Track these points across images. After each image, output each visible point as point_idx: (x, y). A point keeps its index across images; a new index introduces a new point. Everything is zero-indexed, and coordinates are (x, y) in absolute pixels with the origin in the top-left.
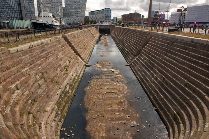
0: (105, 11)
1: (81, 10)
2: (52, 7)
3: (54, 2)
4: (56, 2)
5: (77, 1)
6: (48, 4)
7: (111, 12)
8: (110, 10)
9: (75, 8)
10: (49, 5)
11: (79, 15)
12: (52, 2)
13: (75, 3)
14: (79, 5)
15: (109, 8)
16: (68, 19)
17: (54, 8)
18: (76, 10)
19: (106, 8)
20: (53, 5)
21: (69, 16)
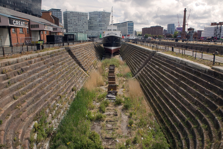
0: (127, 25)
1: (105, 24)
2: (78, 20)
3: (80, 15)
4: (82, 15)
5: (101, 14)
6: (75, 16)
7: (133, 25)
8: (133, 23)
9: (100, 21)
10: (75, 18)
11: (103, 28)
12: (78, 15)
13: (99, 16)
14: (103, 18)
15: (131, 22)
16: (93, 32)
17: (80, 21)
18: (100, 23)
19: (128, 22)
20: (79, 18)
21: (93, 30)
